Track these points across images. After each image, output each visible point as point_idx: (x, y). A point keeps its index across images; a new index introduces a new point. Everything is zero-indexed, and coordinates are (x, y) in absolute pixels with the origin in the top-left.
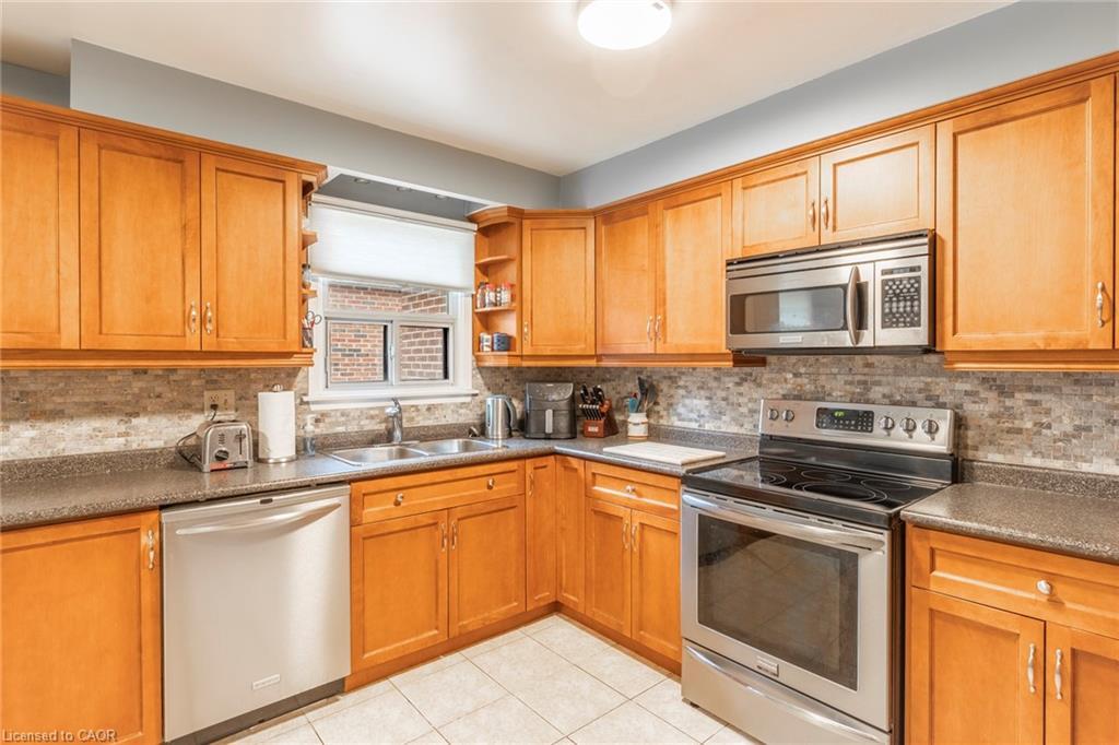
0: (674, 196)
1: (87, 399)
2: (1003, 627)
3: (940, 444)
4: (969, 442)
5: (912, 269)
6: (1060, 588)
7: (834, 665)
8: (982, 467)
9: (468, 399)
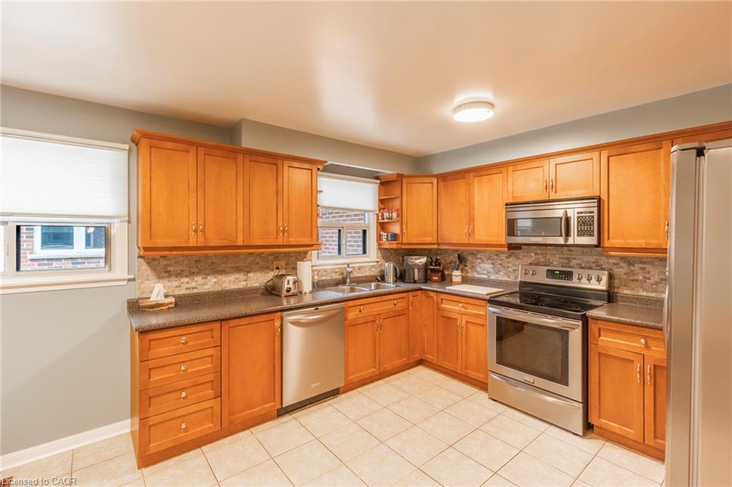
0: (478, 171)
1: (233, 265)
2: (628, 358)
3: (603, 286)
4: (615, 285)
5: (590, 212)
6: (650, 342)
7: (559, 377)
8: (621, 296)
9: (375, 264)
